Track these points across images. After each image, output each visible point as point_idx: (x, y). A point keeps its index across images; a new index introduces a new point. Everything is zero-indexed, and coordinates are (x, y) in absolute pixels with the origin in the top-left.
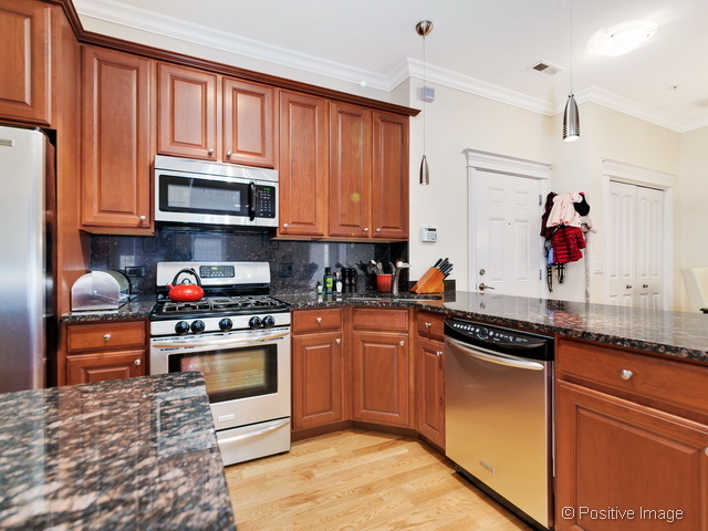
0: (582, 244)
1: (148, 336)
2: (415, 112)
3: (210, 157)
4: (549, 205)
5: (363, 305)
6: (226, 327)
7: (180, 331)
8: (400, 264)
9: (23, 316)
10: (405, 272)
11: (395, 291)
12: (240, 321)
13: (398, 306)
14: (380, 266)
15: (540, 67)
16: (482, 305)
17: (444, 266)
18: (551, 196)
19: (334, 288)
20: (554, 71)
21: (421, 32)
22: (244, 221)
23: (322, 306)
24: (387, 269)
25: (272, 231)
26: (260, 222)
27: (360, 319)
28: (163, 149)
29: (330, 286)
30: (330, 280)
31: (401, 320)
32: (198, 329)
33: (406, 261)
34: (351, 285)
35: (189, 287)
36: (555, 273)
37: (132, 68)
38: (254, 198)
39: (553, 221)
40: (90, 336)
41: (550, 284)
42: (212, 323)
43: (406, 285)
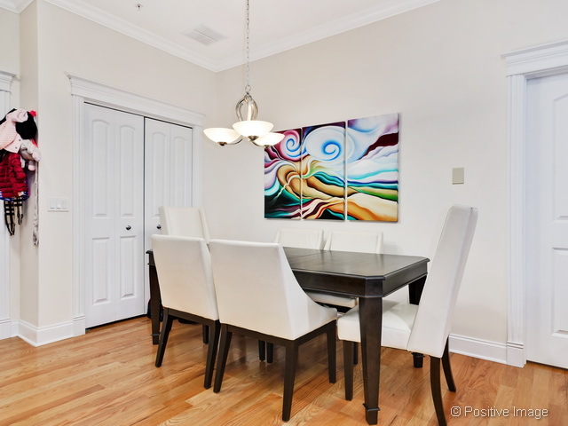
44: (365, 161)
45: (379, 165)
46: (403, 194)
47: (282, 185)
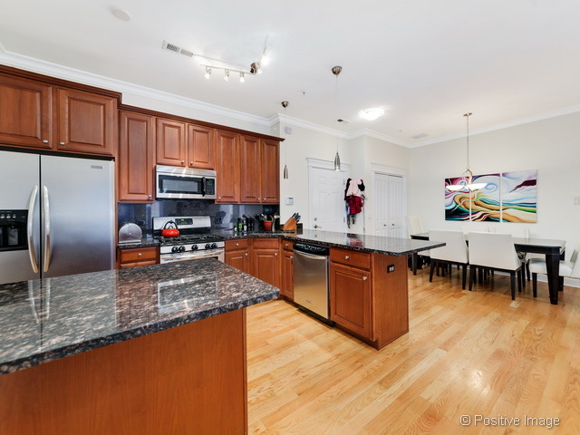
0: (361, 205)
1: (159, 253)
2: (283, 140)
3: (182, 165)
4: (348, 185)
5: (258, 237)
6: (195, 249)
7: (173, 252)
8: (275, 217)
9: (109, 245)
10: (278, 220)
11: (273, 230)
12: (202, 246)
13: (274, 237)
14: (266, 217)
15: (340, 121)
16: (316, 236)
17: (297, 217)
18: (349, 180)
19: (243, 229)
20: (347, 122)
21: (284, 106)
22: (199, 196)
23: (239, 238)
24: (269, 219)
25: (213, 201)
26: (208, 197)
27: (256, 244)
28: (159, 161)
29: (240, 228)
30: (240, 225)
31: (275, 243)
32: (182, 250)
33: (279, 214)
34: (251, 227)
35: (173, 230)
36: (351, 219)
37: (144, 121)
38: (204, 185)
39: (349, 194)
40: (132, 255)
41: (349, 224)
42: (188, 247)
43: (279, 227)
44: (513, 193)
45: (526, 194)
46: (539, 209)
47: (457, 204)
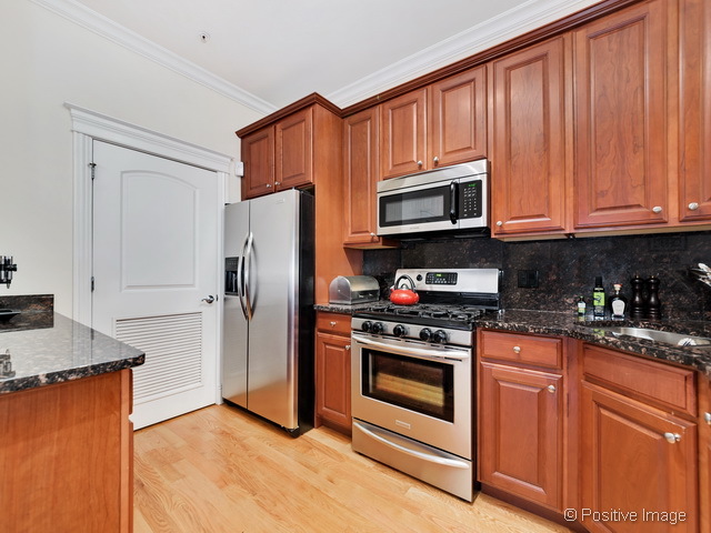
3: (421, 169)
5: (595, 343)
6: (400, 334)
12: (413, 329)
22: (447, 225)
26: (464, 223)
27: (592, 364)
30: (599, 295)
32: (380, 330)
34: (647, 305)
35: (405, 292)
